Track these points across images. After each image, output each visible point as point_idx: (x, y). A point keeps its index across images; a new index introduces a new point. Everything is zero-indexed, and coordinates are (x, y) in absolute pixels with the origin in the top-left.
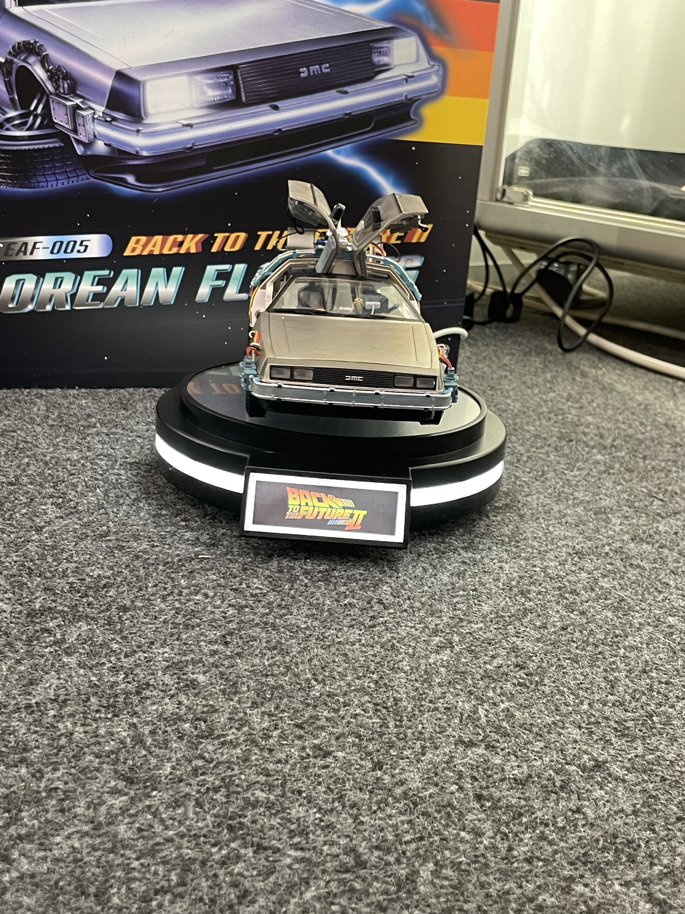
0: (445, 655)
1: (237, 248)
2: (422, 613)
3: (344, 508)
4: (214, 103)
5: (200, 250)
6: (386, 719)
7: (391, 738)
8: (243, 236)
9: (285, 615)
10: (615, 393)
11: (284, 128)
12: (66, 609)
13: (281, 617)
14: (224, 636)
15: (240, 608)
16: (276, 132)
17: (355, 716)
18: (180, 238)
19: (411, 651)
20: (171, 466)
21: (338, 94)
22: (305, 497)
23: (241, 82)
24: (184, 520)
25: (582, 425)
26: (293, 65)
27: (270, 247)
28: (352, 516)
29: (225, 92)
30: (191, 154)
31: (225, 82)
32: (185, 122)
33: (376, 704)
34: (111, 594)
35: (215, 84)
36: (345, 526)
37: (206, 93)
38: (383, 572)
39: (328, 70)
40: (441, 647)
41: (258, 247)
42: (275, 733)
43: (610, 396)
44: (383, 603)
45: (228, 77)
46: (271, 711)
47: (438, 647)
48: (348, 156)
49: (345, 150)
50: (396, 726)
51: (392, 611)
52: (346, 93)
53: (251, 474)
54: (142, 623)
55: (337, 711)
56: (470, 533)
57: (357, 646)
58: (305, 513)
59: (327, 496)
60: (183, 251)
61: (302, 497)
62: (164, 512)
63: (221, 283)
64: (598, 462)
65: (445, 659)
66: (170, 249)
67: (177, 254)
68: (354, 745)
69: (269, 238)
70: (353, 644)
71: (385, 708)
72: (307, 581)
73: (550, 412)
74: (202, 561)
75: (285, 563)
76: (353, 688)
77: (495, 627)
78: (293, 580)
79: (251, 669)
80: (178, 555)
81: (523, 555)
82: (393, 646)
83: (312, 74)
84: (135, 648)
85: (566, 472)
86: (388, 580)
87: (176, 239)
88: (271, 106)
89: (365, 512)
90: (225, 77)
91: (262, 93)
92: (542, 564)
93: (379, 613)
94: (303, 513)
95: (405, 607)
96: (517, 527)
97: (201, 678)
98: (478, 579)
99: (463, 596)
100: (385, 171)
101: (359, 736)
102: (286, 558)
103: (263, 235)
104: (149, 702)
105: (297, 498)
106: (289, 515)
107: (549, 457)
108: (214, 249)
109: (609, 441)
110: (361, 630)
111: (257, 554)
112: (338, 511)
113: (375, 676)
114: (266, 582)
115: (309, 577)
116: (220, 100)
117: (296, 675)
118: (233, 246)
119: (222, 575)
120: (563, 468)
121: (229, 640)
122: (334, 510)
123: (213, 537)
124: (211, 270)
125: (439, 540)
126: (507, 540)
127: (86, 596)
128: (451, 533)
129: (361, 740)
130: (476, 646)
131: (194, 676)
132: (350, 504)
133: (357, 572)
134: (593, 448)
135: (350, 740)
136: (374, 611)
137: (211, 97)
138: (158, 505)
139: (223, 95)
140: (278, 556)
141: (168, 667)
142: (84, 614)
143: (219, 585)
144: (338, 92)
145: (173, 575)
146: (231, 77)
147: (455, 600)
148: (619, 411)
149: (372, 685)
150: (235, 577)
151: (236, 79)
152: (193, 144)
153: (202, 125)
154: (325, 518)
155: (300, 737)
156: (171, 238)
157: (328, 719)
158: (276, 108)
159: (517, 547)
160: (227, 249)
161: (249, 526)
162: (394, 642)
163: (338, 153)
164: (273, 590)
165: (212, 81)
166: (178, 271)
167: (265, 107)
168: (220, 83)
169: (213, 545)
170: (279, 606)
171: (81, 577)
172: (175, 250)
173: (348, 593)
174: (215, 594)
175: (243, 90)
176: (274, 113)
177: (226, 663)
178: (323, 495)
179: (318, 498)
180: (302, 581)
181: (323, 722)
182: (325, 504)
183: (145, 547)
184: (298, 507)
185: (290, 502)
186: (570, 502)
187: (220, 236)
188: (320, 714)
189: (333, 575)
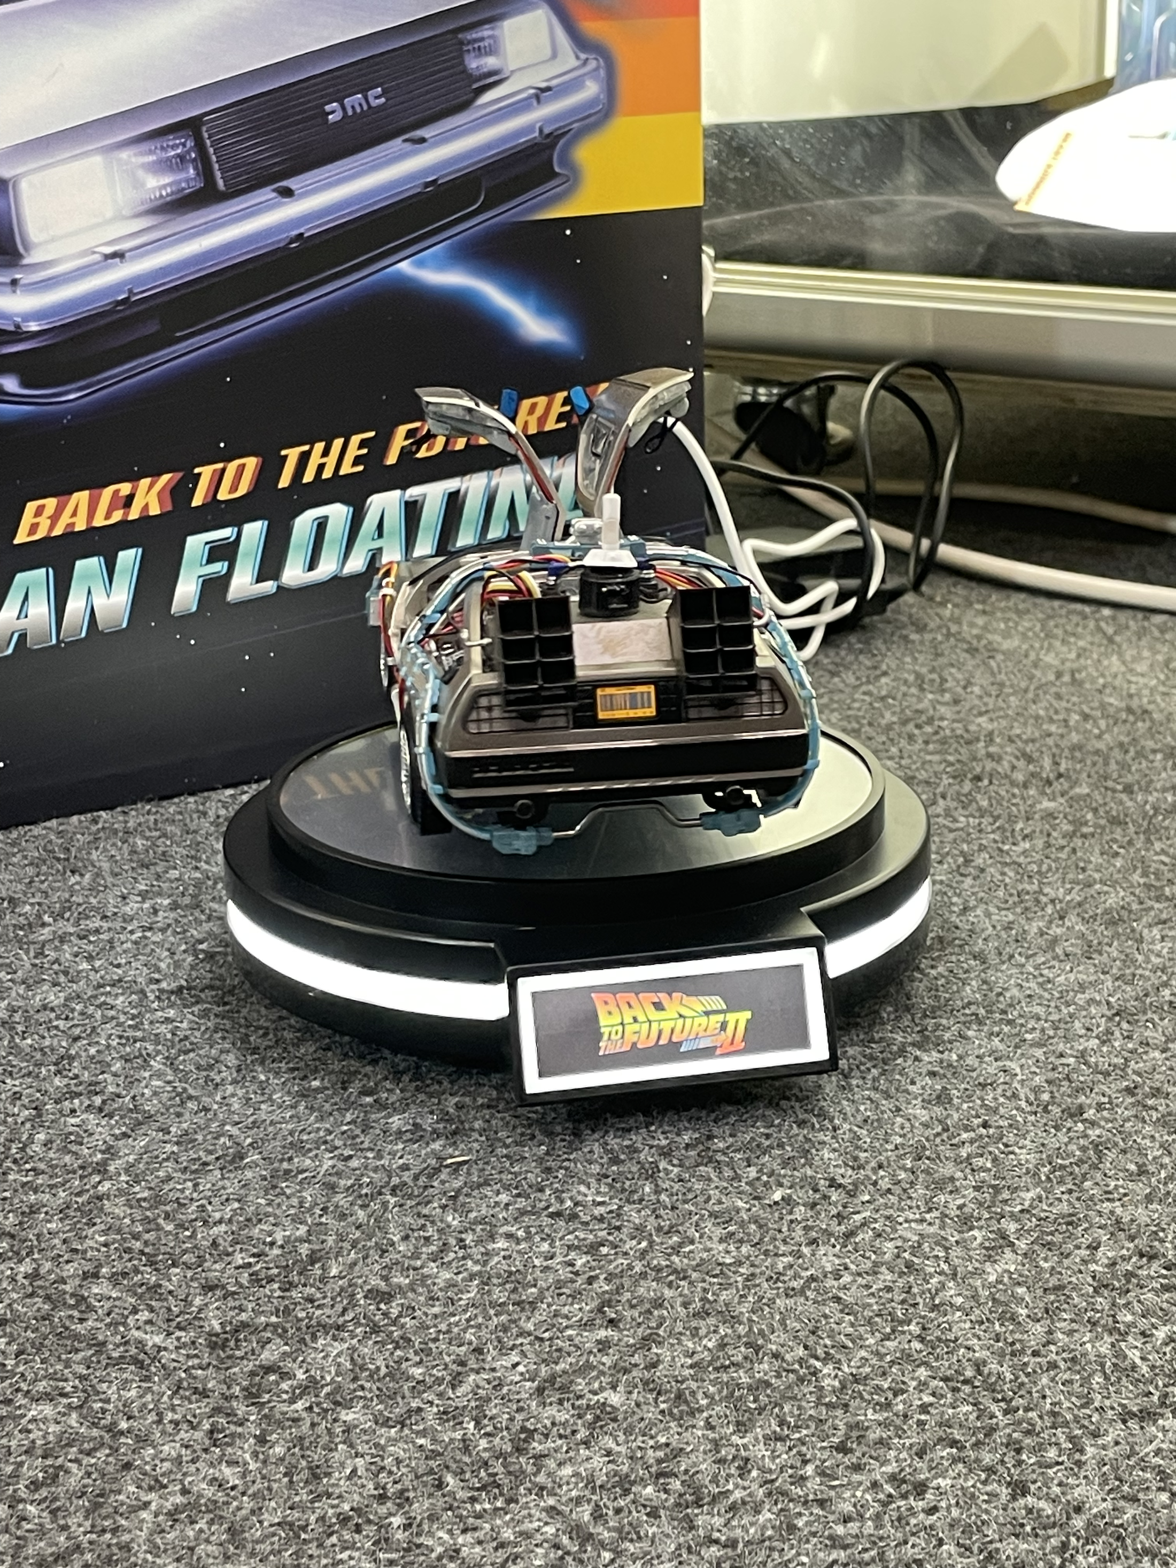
0: (1009, 1262)
1: (242, 490)
2: (920, 1191)
3: (707, 1013)
4: (161, 201)
5: (170, 508)
6: (980, 1403)
7: (1010, 1435)
8: (251, 463)
9: (681, 1245)
10: (1000, 657)
11: (308, 231)
12: (274, 1319)
13: (676, 1249)
14: (600, 1310)
15: (593, 1249)
16: (291, 242)
17: (924, 1409)
18: (125, 488)
19: (945, 1267)
20: (313, 989)
21: (408, 146)
22: (630, 1006)
23: (211, 150)
24: (365, 1092)
25: (978, 740)
26: (309, 101)
27: (308, 477)
28: (724, 1027)
29: (183, 176)
30: (128, 312)
31: (178, 156)
32: (109, 250)
33: (946, 1379)
34: (334, 1272)
35: (159, 162)
36: (716, 1047)
37: (143, 185)
38: (801, 1124)
39: (383, 100)
40: (992, 1248)
41: (284, 482)
42: (809, 1470)
43: (993, 663)
44: (840, 1186)
45: (184, 145)
46: (775, 1432)
47: (987, 1249)
48: (441, 267)
49: (434, 256)
50: (1006, 1412)
51: (867, 1198)
52: (423, 140)
53: (521, 981)
54: (436, 1316)
55: (888, 1405)
56: (908, 1009)
57: (847, 1278)
58: (635, 1038)
59: (670, 995)
60: (134, 514)
61: (625, 1007)
62: (316, 1084)
63: (220, 567)
64: (1050, 815)
65: (1012, 1270)
66: (108, 516)
67: (124, 523)
68: (955, 1461)
69: (304, 459)
70: (838, 1277)
71: (965, 1382)
72: (676, 1170)
73: (904, 722)
74: (456, 1170)
75: (614, 1142)
76: (888, 1358)
77: (1063, 1189)
78: (651, 1174)
79: (689, 1361)
80: (405, 1168)
81: (1028, 1036)
82: (909, 1265)
83: (350, 113)
84: (454, 1367)
85: (1006, 847)
86: (821, 1136)
87: (117, 491)
88: (274, 190)
89: (748, 1015)
90: (177, 146)
91: (258, 166)
92: (1072, 1048)
93: (845, 1207)
94: (630, 1038)
95: (884, 1184)
96: (985, 982)
97: (615, 1399)
98: (979, 1102)
99: (972, 1142)
100: (517, 289)
101: (953, 1443)
102: (607, 1132)
103: (292, 454)
104: (551, 1464)
105: (615, 1010)
106: (605, 1047)
107: (955, 820)
108: (197, 501)
109: (1047, 762)
110: (834, 1246)
111: (550, 1134)
112: (697, 1021)
113: (914, 1328)
114: (604, 1189)
115: (675, 1162)
116: (172, 193)
117: (776, 1356)
118: (234, 488)
119: (515, 1192)
120: (995, 841)
121: (613, 1316)
122: (689, 1021)
123: (446, 1118)
124: (196, 544)
125: (862, 1037)
126: (982, 1012)
127: (291, 1285)
128: (875, 1020)
129: (962, 1448)
130: (1052, 1234)
131: (601, 1397)
132: (717, 1002)
133: (755, 1132)
134: (1025, 786)
135: (944, 1454)
136: (835, 1204)
137: (154, 189)
138: (292, 1070)
139: (179, 182)
140: (593, 1131)
141: (540, 1391)
142: (314, 1322)
143: (523, 1212)
144: (405, 141)
145: (425, 1211)
146: (190, 144)
147: (964, 1153)
148: (1030, 695)
149: (916, 1345)
150: (541, 1190)
151: (200, 146)
152: (130, 291)
153: (142, 250)
154: (674, 1039)
155: (857, 1468)
156: (108, 492)
157: (884, 1424)
158: (287, 193)
159: (1010, 1022)
160: (223, 495)
161: (534, 1084)
162: (906, 1255)
163: (421, 264)
164: (628, 1201)
165: (152, 158)
166: (128, 558)
167: (266, 194)
168: (169, 159)
169: (454, 1133)
170: (659, 1229)
171: (255, 1250)
172: (117, 516)
173: (765, 1178)
174: (528, 1232)
175: (216, 166)
176: (284, 204)
177: (636, 1359)
178: (663, 996)
179: (654, 1003)
180: (667, 1172)
181: (876, 1434)
182: (671, 1011)
183: (330, 1163)
184: (620, 1028)
185: (602, 1022)
186: (1049, 910)
187: (206, 472)
188: (863, 1418)
189: (714, 1147)
